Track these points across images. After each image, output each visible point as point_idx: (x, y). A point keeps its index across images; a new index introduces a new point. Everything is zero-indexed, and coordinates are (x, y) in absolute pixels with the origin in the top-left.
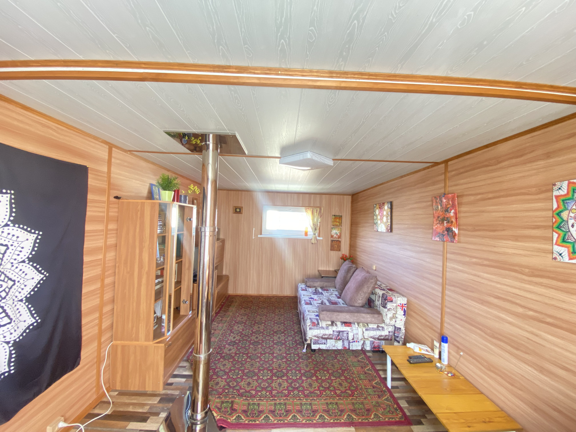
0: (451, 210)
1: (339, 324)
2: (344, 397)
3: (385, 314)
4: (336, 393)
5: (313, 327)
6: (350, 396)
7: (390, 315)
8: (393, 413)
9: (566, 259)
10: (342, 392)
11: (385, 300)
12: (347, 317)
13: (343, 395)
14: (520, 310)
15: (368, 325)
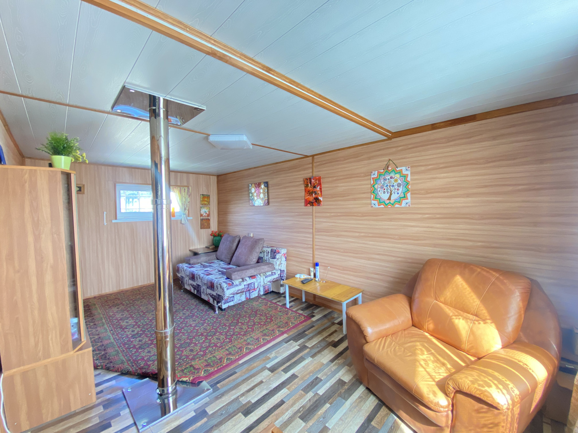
0: (318, 186)
1: (248, 279)
2: (268, 324)
3: (275, 263)
4: (262, 324)
5: (229, 287)
6: (271, 322)
7: (278, 263)
8: (299, 318)
9: (377, 206)
10: (264, 322)
11: (275, 253)
12: (251, 272)
13: (266, 323)
14: (357, 234)
15: (266, 274)
